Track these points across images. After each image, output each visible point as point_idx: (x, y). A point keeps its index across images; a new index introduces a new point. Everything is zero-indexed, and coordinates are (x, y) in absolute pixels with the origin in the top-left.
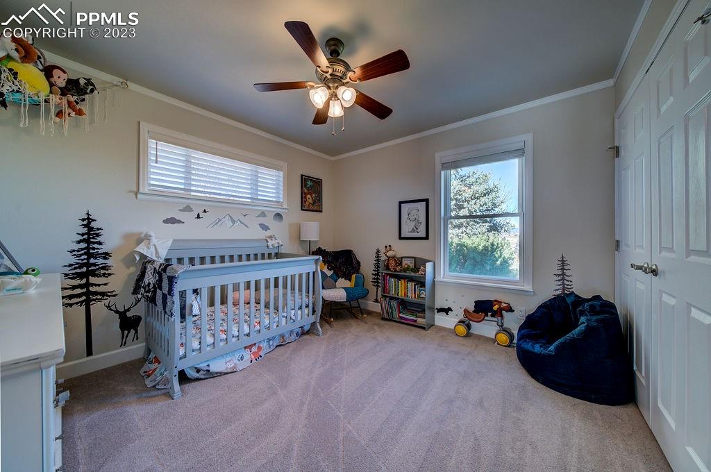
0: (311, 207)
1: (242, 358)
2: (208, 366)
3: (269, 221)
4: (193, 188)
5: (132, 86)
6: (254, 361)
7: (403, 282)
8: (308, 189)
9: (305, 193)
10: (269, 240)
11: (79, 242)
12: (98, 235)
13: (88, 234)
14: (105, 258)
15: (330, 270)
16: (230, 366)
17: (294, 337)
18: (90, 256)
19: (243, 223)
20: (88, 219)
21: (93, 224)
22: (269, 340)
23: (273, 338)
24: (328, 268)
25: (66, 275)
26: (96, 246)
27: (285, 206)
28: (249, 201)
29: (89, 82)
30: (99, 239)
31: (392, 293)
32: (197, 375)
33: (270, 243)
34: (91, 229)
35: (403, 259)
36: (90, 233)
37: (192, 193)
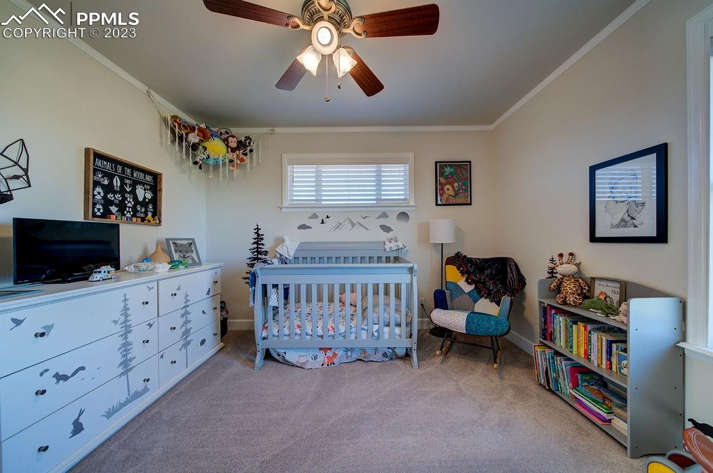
0: (452, 200)
1: (316, 358)
2: (285, 353)
3: (391, 221)
4: (323, 198)
5: (278, 130)
6: (325, 366)
7: (582, 329)
8: (446, 178)
9: (441, 184)
10: (387, 243)
11: (253, 244)
12: (262, 239)
13: (257, 238)
14: (266, 255)
15: (470, 284)
16: (302, 360)
17: (379, 356)
18: (259, 253)
19: (362, 226)
20: (258, 228)
21: (260, 232)
22: (347, 350)
23: (352, 350)
24: (466, 281)
25: (248, 264)
26: (261, 246)
27: (412, 203)
28: (375, 202)
29: (248, 138)
30: (262, 242)
31: (560, 344)
32: (277, 357)
33: (388, 246)
34: (259, 235)
35: (597, 282)
36: (259, 239)
37: (323, 203)
